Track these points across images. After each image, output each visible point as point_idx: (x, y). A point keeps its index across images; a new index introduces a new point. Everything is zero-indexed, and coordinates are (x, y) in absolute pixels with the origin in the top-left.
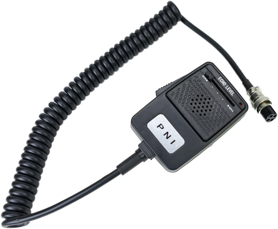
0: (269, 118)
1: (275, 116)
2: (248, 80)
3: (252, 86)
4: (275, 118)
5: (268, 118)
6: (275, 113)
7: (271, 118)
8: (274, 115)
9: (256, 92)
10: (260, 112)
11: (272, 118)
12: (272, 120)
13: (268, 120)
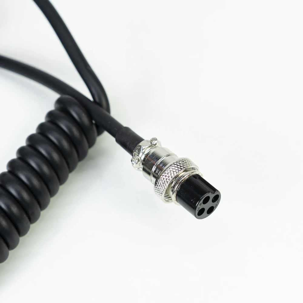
0: (203, 206)
1: (217, 198)
2: (127, 129)
3: (140, 140)
4: (217, 205)
5: (200, 205)
6: (214, 190)
7: (207, 206)
8: (212, 196)
9: (153, 151)
10: (173, 197)
11: (210, 204)
12: (211, 210)
13: (200, 214)
